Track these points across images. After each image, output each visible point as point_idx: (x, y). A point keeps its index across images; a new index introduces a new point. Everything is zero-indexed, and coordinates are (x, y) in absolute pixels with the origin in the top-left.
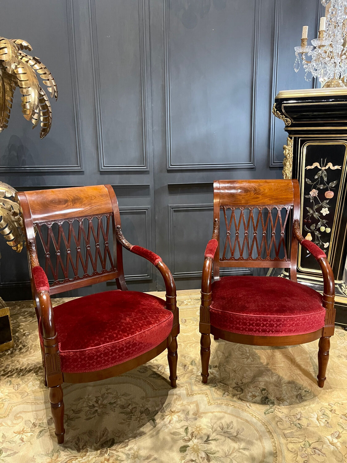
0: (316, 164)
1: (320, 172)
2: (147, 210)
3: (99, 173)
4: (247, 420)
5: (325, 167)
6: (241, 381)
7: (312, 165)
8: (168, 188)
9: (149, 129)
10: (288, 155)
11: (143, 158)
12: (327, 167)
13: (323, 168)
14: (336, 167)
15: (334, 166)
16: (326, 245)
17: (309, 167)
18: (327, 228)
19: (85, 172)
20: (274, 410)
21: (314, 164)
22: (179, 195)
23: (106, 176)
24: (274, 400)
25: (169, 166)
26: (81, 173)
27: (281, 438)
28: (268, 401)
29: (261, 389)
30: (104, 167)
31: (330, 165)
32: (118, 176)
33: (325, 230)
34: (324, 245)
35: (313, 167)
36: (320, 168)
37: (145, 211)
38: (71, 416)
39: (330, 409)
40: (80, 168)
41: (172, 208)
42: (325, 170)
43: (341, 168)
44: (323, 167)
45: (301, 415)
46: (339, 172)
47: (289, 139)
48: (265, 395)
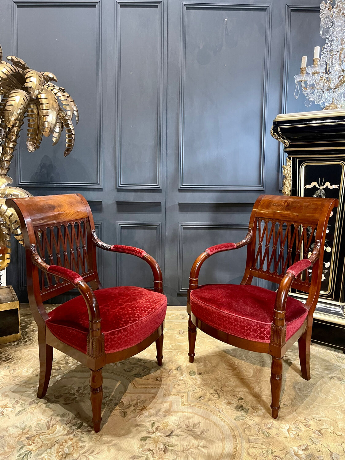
0: (315, 184)
1: (319, 191)
2: (158, 225)
3: (116, 189)
4: (215, 423)
5: (323, 186)
6: (221, 388)
7: (311, 184)
8: (179, 206)
9: (163, 152)
10: (287, 174)
11: (156, 178)
12: (325, 187)
13: (321, 188)
14: (334, 186)
15: (331, 185)
16: (327, 265)
17: (307, 187)
18: (327, 247)
19: (104, 189)
20: (245, 418)
21: (312, 183)
22: (189, 213)
23: (123, 193)
24: (249, 409)
25: (181, 186)
26: (100, 189)
27: (245, 442)
28: (242, 409)
29: (239, 398)
30: (121, 185)
31: (328, 184)
32: (133, 193)
33: (326, 249)
34: (325, 265)
35: (311, 186)
36: (318, 187)
37: (156, 227)
38: (52, 400)
39: (304, 423)
40: (99, 185)
41: (182, 225)
42: (323, 189)
43: (339, 187)
44: (321, 186)
45: (272, 425)
46: (337, 191)
47: (288, 159)
48: (241, 404)
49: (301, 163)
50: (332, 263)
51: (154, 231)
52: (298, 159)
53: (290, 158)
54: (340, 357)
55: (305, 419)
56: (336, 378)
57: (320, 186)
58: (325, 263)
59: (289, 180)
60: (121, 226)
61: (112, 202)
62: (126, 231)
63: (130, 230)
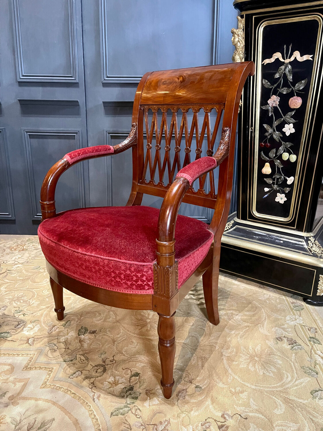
0: (278, 55)
1: (283, 67)
2: (76, 133)
3: (17, 83)
5: (290, 58)
6: (113, 357)
7: (271, 57)
8: (104, 106)
9: (78, 28)
10: (237, 43)
11: (70, 66)
12: (292, 59)
13: (287, 61)
14: (306, 57)
15: (302, 55)
16: (290, 180)
17: (267, 61)
18: (291, 155)
20: (129, 411)
21: (274, 54)
22: (118, 117)
23: (26, 88)
24: (140, 394)
25: (105, 77)
28: (131, 394)
29: (132, 373)
30: (23, 76)
31: (297, 55)
32: (41, 88)
33: (289, 158)
34: (287, 180)
35: (272, 60)
36: (283, 60)
37: (75, 135)
41: (109, 133)
42: (290, 63)
43: (313, 58)
44: (287, 59)
45: (167, 425)
46: (309, 64)
47: (239, 18)
48: (131, 385)
49: (258, 21)
50: (297, 177)
51: (72, 141)
52: (254, 17)
53: (242, 17)
54: (298, 307)
55: (223, 416)
56: (285, 340)
57: (285, 58)
58: (288, 178)
59: (241, 52)
60: (29, 135)
61: (13, 101)
62: (35, 141)
63: (41, 140)
